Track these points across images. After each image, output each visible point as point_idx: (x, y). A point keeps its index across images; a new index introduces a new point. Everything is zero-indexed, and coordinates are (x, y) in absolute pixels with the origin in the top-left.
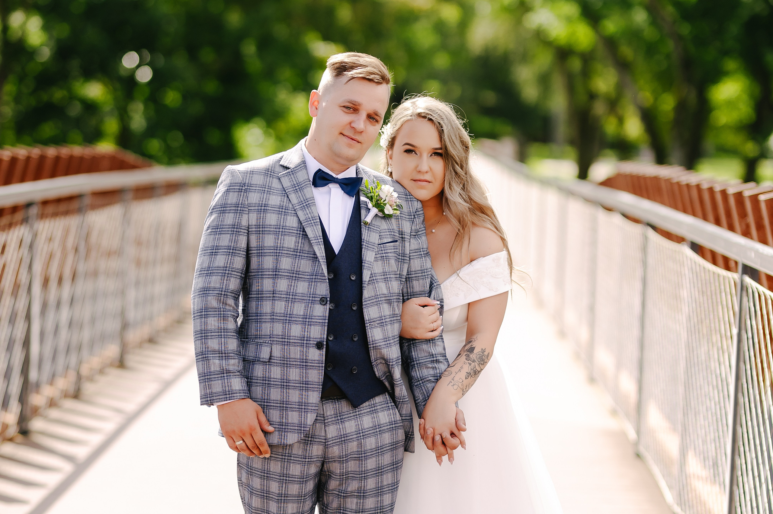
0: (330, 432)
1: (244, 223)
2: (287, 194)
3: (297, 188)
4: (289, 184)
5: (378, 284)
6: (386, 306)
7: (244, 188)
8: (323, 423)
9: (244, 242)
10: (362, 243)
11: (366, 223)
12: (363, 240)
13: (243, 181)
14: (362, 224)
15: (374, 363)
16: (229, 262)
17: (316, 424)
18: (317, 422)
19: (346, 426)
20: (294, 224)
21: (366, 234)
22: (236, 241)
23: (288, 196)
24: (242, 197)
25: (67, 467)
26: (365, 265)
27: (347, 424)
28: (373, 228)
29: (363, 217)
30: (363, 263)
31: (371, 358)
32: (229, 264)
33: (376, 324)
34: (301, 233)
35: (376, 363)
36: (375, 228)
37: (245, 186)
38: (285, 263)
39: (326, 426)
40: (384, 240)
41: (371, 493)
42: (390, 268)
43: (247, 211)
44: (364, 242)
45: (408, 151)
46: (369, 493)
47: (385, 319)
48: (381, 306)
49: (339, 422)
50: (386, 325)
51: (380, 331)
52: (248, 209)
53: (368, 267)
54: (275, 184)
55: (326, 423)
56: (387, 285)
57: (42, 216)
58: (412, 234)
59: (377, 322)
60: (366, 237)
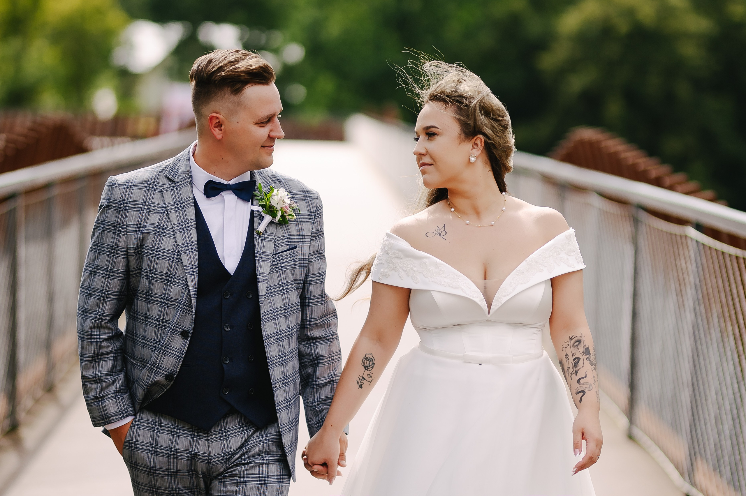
0: (213, 449)
1: (122, 244)
2: (167, 211)
3: (179, 206)
4: (171, 200)
5: (273, 297)
6: (282, 320)
7: (122, 207)
8: (207, 439)
9: (121, 264)
10: (256, 255)
11: (259, 233)
12: (256, 251)
13: (122, 198)
14: (255, 234)
16: (105, 284)
17: (199, 440)
18: (201, 439)
19: (232, 443)
20: (170, 246)
21: (260, 244)
22: (114, 264)
23: (168, 213)
24: (120, 216)
26: (260, 278)
27: (232, 440)
28: (267, 236)
29: (256, 227)
30: (258, 276)
32: (105, 286)
33: (273, 341)
34: (176, 256)
36: (270, 237)
37: (124, 204)
38: (157, 288)
39: (209, 442)
40: (280, 249)
42: (287, 278)
43: (125, 232)
44: (257, 254)
47: (281, 334)
48: (277, 320)
49: (223, 439)
50: (282, 340)
51: (276, 347)
52: (127, 230)
53: (264, 279)
54: (156, 199)
55: (210, 439)
56: (284, 297)
58: (313, 235)
59: (274, 338)
60: (259, 248)
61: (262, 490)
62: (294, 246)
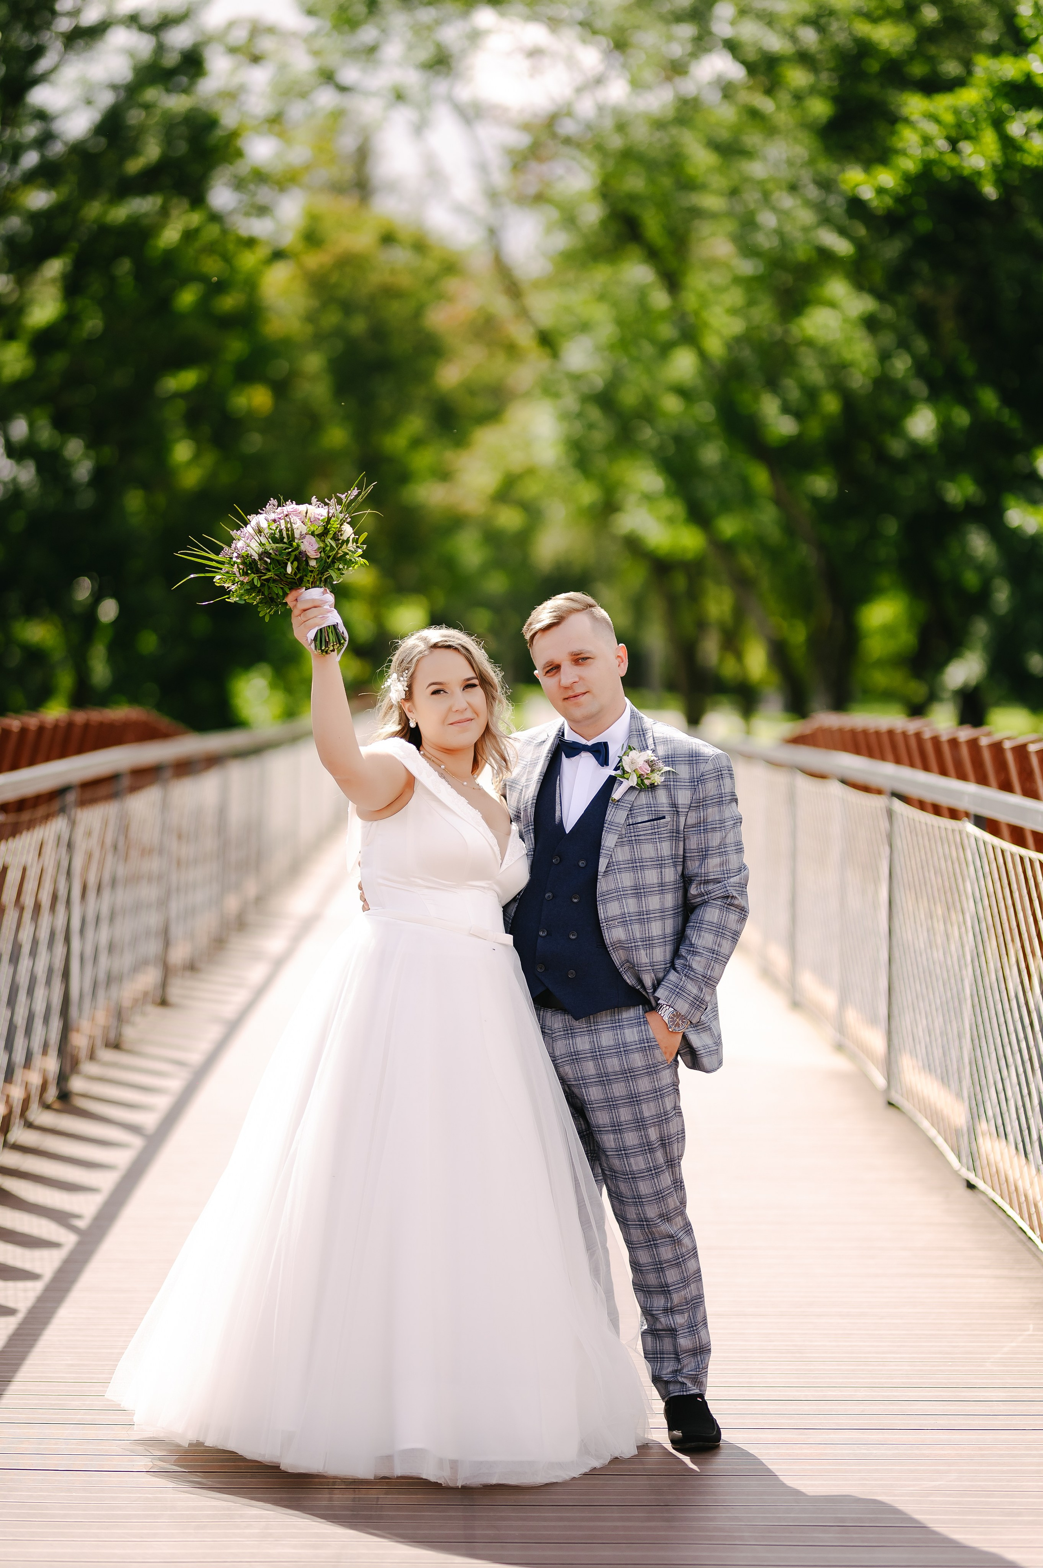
5: (620, 874)
6: (631, 901)
10: (604, 825)
15: (621, 969)
25: (137, 1142)
26: (606, 851)
28: (625, 804)
30: (600, 849)
31: (615, 963)
33: (618, 923)
35: (624, 969)
41: (628, 1126)
42: (643, 854)
44: (606, 823)
45: (435, 692)
46: (626, 1126)
47: (629, 917)
48: (623, 901)
50: (630, 924)
51: (621, 931)
53: (608, 853)
56: (636, 875)
57: (83, 803)
58: (692, 805)
59: (618, 920)
60: (610, 817)
61: (638, 1111)
62: (661, 816)
